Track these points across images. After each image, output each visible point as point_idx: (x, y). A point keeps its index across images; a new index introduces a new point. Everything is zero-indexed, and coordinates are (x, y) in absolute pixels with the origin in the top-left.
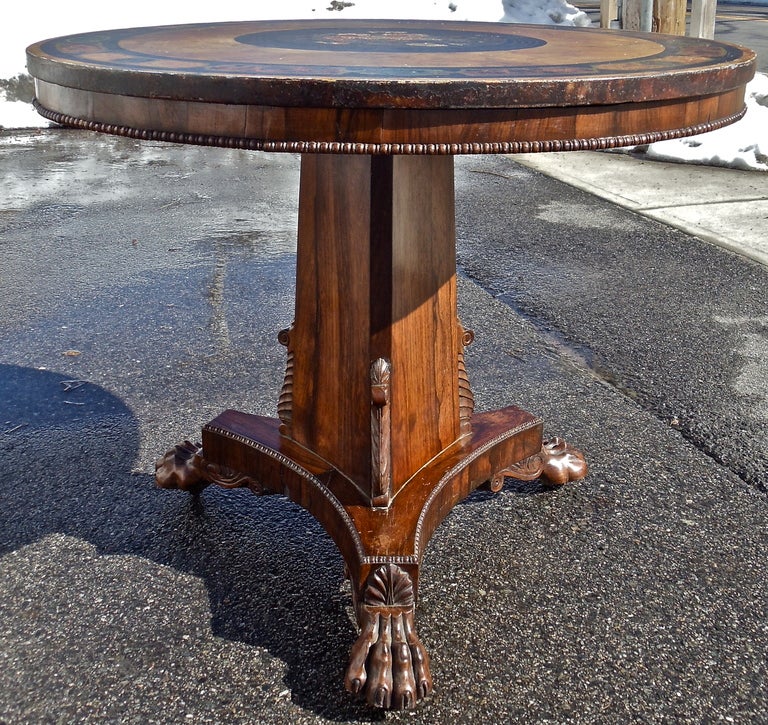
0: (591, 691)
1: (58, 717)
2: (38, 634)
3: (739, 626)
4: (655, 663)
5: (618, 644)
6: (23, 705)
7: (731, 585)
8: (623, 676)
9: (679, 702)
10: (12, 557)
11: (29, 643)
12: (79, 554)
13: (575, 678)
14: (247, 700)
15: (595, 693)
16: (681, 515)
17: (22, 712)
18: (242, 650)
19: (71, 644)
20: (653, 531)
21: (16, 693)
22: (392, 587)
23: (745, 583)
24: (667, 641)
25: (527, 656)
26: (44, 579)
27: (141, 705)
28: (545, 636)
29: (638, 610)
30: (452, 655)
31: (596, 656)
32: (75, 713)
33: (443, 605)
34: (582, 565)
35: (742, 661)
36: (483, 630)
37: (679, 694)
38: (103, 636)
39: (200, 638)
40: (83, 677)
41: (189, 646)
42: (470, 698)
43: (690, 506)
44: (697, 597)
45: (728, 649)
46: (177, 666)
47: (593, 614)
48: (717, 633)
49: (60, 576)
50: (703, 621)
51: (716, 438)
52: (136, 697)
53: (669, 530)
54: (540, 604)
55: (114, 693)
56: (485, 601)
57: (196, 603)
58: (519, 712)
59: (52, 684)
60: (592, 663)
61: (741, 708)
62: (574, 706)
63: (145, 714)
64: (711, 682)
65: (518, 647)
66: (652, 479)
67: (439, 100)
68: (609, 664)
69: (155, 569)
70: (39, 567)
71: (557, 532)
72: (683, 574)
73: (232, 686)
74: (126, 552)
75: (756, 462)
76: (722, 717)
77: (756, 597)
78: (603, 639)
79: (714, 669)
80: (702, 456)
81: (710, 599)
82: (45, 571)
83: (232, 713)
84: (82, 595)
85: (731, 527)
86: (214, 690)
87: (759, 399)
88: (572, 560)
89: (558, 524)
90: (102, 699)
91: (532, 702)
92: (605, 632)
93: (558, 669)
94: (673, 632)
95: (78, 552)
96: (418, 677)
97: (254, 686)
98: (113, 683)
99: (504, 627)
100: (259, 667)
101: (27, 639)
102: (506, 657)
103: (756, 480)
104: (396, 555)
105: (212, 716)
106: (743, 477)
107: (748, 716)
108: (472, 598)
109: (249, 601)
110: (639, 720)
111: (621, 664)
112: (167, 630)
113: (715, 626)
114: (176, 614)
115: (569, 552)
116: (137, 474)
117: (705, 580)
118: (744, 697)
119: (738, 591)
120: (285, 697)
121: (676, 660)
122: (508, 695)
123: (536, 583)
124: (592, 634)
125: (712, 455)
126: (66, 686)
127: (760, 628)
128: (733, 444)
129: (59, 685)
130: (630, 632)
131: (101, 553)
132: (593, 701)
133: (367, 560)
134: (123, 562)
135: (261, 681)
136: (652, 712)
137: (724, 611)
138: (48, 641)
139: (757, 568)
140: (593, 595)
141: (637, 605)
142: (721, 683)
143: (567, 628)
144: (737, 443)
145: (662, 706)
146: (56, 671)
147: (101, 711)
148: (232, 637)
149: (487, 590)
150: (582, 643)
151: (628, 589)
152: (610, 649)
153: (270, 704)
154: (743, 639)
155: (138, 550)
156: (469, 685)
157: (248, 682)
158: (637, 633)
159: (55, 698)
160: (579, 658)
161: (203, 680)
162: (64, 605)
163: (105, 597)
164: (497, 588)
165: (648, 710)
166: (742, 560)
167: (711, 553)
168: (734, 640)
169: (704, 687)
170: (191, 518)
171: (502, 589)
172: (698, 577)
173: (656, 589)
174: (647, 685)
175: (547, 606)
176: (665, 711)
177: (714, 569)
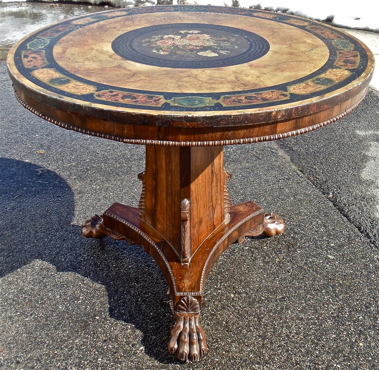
0: (278, 350)
1: (42, 359)
2: (31, 315)
3: (348, 316)
4: (308, 335)
5: (292, 325)
6: (27, 352)
7: (347, 293)
8: (293, 342)
9: (317, 356)
10: (18, 272)
11: (27, 319)
12: (48, 271)
13: (271, 343)
14: (125, 351)
15: (280, 351)
16: (328, 253)
17: (27, 355)
18: (123, 325)
19: (46, 321)
20: (314, 262)
21: (23, 346)
22: (190, 306)
23: (354, 292)
24: (315, 324)
25: (250, 331)
26: (33, 285)
27: (79, 353)
28: (260, 319)
29: (303, 307)
30: (217, 329)
31: (282, 331)
32: (49, 357)
34: (279, 281)
35: (347, 335)
36: (231, 316)
37: (317, 353)
38: (61, 316)
39: (104, 318)
40: (52, 338)
41: (99, 323)
42: (224, 352)
43: (332, 247)
44: (331, 300)
45: (342, 328)
46: (94, 333)
47: (282, 308)
48: (338, 320)
49: (40, 283)
50: (332, 313)
51: (349, 206)
52: (76, 349)
53: (321, 261)
54: (258, 302)
55: (66, 347)
56: (233, 300)
57: (102, 299)
58: (245, 361)
59: (39, 342)
60: (279, 335)
61: (344, 361)
62: (270, 358)
63: (80, 358)
64: (332, 346)
65: (247, 326)
66: (316, 232)
67: (208, 124)
68: (287, 336)
69: (83, 280)
70: (30, 278)
71: (269, 262)
72: (325, 286)
73: (118, 344)
74: (70, 271)
75: (367, 220)
76: (335, 365)
77: (358, 300)
78: (286, 322)
79: (335, 340)
80: (341, 218)
81: (337, 301)
82: (33, 280)
83: (118, 359)
84: (50, 294)
85: (351, 260)
86: (110, 346)
87: (372, 182)
88: (275, 278)
89: (269, 257)
90: (61, 349)
91: (251, 356)
92: (286, 318)
93: (264, 337)
94: (318, 319)
95: (48, 270)
96: (200, 347)
97: (128, 344)
98: (66, 341)
99: (241, 315)
100: (130, 335)
101: (27, 318)
102: (241, 331)
103: (366, 231)
104: (191, 292)
105: (109, 360)
106: (359, 229)
107: (347, 365)
108: (228, 298)
109: (126, 298)
110: (298, 366)
111: (293, 336)
112: (89, 314)
113: (337, 316)
114: (93, 305)
115: (273, 274)
116: (73, 226)
117: (335, 290)
118: (346, 354)
119: (350, 296)
120: (142, 350)
121: (318, 334)
122: (241, 351)
123: (257, 291)
124: (281, 319)
125: (346, 216)
126: (45, 343)
127: (358, 317)
128: (357, 210)
129: (42, 342)
130: (298, 319)
131: (58, 271)
132: (278, 355)
133: (178, 294)
134: (69, 276)
135: (131, 342)
136: (305, 361)
137: (342, 308)
138: (36, 319)
139: (360, 283)
140: (283, 298)
141: (302, 303)
142: (337, 347)
143: (270, 316)
144: (359, 209)
145: (309, 359)
146: (40, 335)
147: (61, 356)
148: (118, 318)
149: (234, 294)
150: (276, 324)
151: (299, 295)
152: (288, 327)
153: (135, 354)
154: (350, 323)
155: (75, 269)
156: (224, 346)
157: (126, 342)
158: (301, 319)
159: (40, 349)
160: (274, 332)
161: (105, 341)
162: (42, 299)
163: (60, 295)
164: (239, 293)
165: (303, 361)
166: (354, 279)
167: (340, 274)
168: (345, 323)
169: (329, 349)
170: (99, 251)
171: (242, 293)
172: (332, 288)
173: (312, 295)
174: (304, 347)
175: (261, 304)
176: (310, 361)
177: (340, 283)
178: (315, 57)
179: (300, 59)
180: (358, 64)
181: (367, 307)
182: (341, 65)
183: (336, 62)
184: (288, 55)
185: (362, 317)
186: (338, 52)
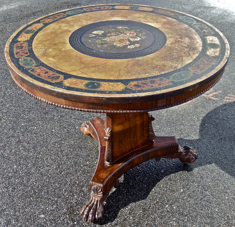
3: (23, 179)
5: (51, 162)
7: (26, 192)
9: (34, 153)
25: (69, 151)
28: (67, 158)
30: (84, 145)
33: (94, 156)
34: (67, 182)
35: (22, 168)
44: (35, 183)
45: (26, 171)
48: (28, 174)
50: (32, 176)
54: (73, 165)
61: (22, 156)
62: (55, 144)
64: (29, 160)
68: (51, 156)
72: (40, 191)
77: (20, 190)
88: (71, 183)
92: (55, 164)
93: (62, 151)
102: (73, 149)
107: (21, 155)
108: (89, 161)
113: (29, 176)
117: (34, 191)
118: (22, 159)
119: (24, 191)
123: (76, 171)
130: (49, 166)
132: (52, 147)
136: (40, 149)
140: (61, 173)
141: (50, 175)
142: (26, 161)
143: (63, 161)
149: (87, 164)
151: (53, 178)
152: (52, 160)
154: (22, 175)
156: (77, 141)
164: (85, 165)
171: (84, 166)
172: (36, 192)
173: (46, 182)
174: (42, 154)
175: (71, 165)
176: (37, 150)
177: (32, 197)
178: (40, 45)
179: (48, 42)
180: (15, 47)
181: (14, 188)
182: (24, 43)
183: (27, 45)
184: (56, 43)
185: (16, 181)
186: (29, 54)
